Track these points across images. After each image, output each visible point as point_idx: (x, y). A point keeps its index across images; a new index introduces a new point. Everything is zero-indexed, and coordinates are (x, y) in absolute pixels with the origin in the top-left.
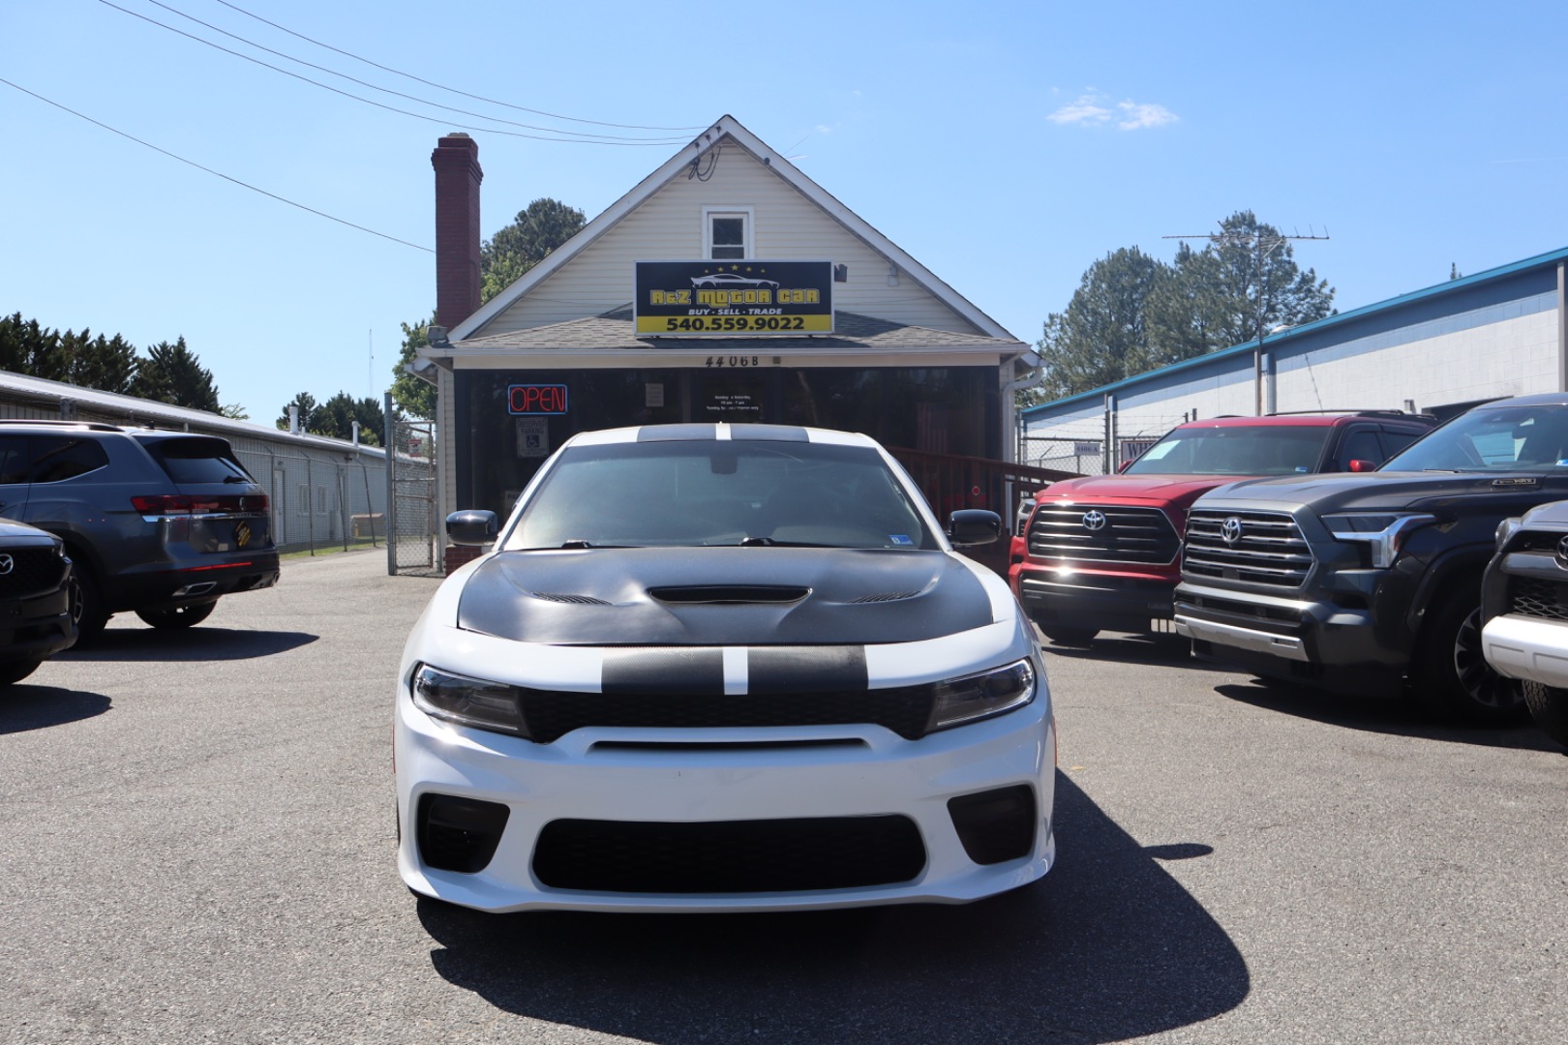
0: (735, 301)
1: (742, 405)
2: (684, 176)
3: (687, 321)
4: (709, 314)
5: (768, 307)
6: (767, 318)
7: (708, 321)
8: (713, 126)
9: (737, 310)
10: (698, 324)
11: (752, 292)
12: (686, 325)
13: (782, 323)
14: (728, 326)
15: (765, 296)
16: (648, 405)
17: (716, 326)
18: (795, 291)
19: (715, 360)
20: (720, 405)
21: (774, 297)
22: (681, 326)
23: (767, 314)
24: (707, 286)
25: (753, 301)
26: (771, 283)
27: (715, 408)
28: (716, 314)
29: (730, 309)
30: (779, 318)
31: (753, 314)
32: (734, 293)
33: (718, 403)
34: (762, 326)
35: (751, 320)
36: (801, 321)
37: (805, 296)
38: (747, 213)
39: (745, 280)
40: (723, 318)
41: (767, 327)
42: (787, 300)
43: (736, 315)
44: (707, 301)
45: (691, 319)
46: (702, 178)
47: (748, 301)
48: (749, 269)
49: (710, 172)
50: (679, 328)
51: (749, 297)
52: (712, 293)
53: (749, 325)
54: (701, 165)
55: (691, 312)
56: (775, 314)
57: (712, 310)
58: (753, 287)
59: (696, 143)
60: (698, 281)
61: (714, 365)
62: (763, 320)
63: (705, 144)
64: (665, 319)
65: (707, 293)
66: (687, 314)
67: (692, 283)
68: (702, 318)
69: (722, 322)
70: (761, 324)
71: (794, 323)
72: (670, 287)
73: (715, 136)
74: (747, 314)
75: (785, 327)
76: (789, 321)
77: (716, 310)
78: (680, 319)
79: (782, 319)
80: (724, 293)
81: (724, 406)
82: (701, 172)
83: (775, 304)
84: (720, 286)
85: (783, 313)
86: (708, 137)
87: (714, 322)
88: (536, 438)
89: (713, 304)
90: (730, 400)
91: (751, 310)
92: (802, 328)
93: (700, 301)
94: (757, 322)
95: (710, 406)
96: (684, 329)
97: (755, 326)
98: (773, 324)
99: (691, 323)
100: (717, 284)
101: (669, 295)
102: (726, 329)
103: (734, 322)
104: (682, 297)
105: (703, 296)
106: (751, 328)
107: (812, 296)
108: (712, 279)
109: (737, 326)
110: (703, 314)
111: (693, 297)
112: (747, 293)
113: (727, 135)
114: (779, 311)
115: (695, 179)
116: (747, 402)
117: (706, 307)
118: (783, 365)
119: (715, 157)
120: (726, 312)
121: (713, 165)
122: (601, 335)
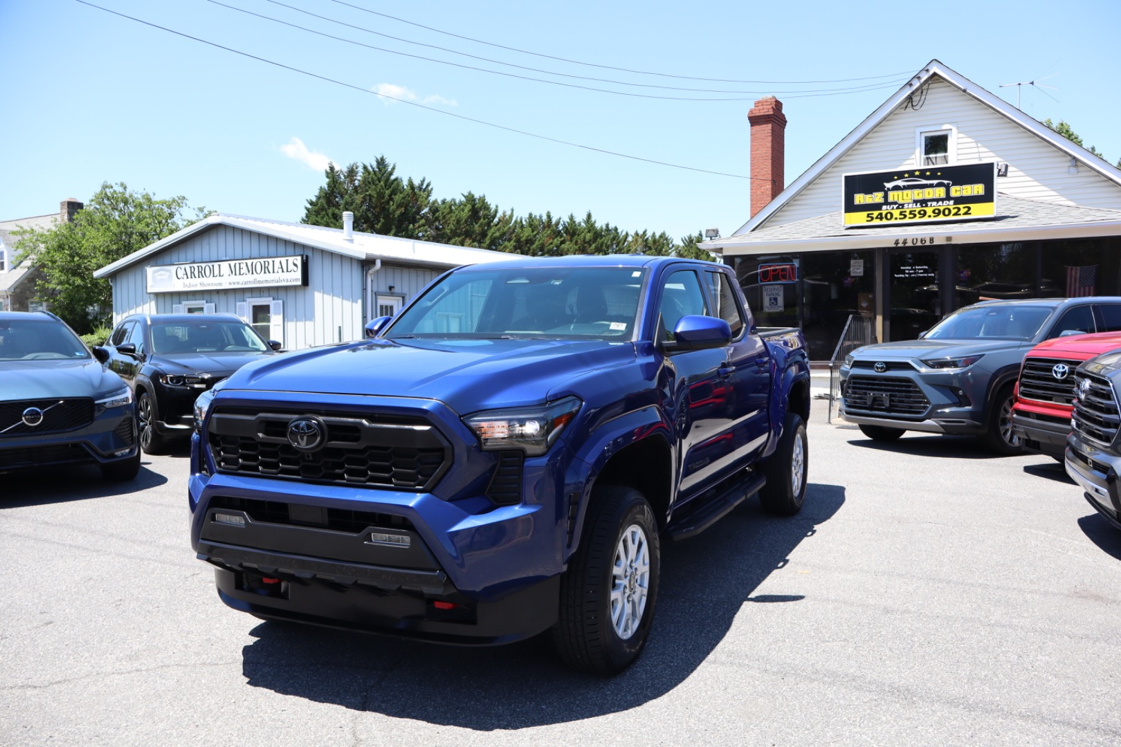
0: (917, 198)
1: (921, 273)
2: (902, 108)
3: (881, 214)
4: (898, 208)
5: (942, 200)
6: (942, 208)
7: (896, 213)
8: (923, 70)
9: (919, 204)
10: (889, 216)
11: (930, 190)
12: (880, 217)
13: (953, 211)
14: (912, 216)
15: (941, 192)
16: (852, 274)
17: (902, 217)
18: (965, 187)
19: (901, 241)
20: (904, 273)
21: (948, 192)
22: (877, 218)
23: (941, 206)
24: (896, 188)
25: (931, 197)
26: (946, 182)
27: (901, 276)
28: (903, 208)
29: (913, 203)
30: (951, 207)
31: (931, 206)
32: (916, 191)
34: (939, 214)
36: (969, 208)
37: (972, 190)
38: (951, 129)
39: (924, 182)
40: (908, 211)
41: (942, 214)
42: (958, 195)
43: (918, 208)
44: (896, 199)
45: (884, 213)
46: (915, 108)
47: (927, 197)
48: (928, 173)
49: (921, 103)
50: (875, 220)
51: (928, 194)
52: (900, 192)
53: (928, 214)
54: (914, 99)
55: (884, 207)
56: (948, 205)
57: (900, 205)
58: (931, 186)
59: (910, 84)
60: (889, 185)
61: (901, 245)
62: (939, 210)
63: (916, 84)
64: (865, 214)
65: (896, 193)
67: (885, 187)
68: (892, 211)
69: (907, 214)
70: (937, 212)
71: (963, 211)
72: (868, 191)
73: (925, 77)
74: (927, 206)
75: (956, 214)
76: (959, 209)
77: (903, 205)
78: (876, 213)
79: (954, 208)
80: (909, 192)
81: (907, 274)
82: (914, 104)
83: (948, 198)
84: (905, 188)
85: (955, 204)
86: (919, 78)
87: (901, 213)
88: (776, 299)
89: (901, 201)
90: (912, 269)
91: (929, 203)
92: (970, 214)
93: (890, 199)
94: (934, 212)
95: (897, 274)
96: (879, 220)
97: (933, 215)
98: (947, 212)
99: (884, 216)
100: (904, 186)
101: (868, 196)
102: (910, 218)
103: (916, 213)
104: (877, 197)
105: (892, 196)
106: (930, 216)
107: (978, 189)
109: (918, 216)
110: (893, 209)
111: (886, 197)
112: (927, 190)
113: (935, 74)
114: (952, 202)
115: (910, 109)
116: (925, 271)
117: (895, 203)
118: (954, 242)
119: (925, 92)
120: (910, 206)
121: (923, 98)
122: (823, 227)
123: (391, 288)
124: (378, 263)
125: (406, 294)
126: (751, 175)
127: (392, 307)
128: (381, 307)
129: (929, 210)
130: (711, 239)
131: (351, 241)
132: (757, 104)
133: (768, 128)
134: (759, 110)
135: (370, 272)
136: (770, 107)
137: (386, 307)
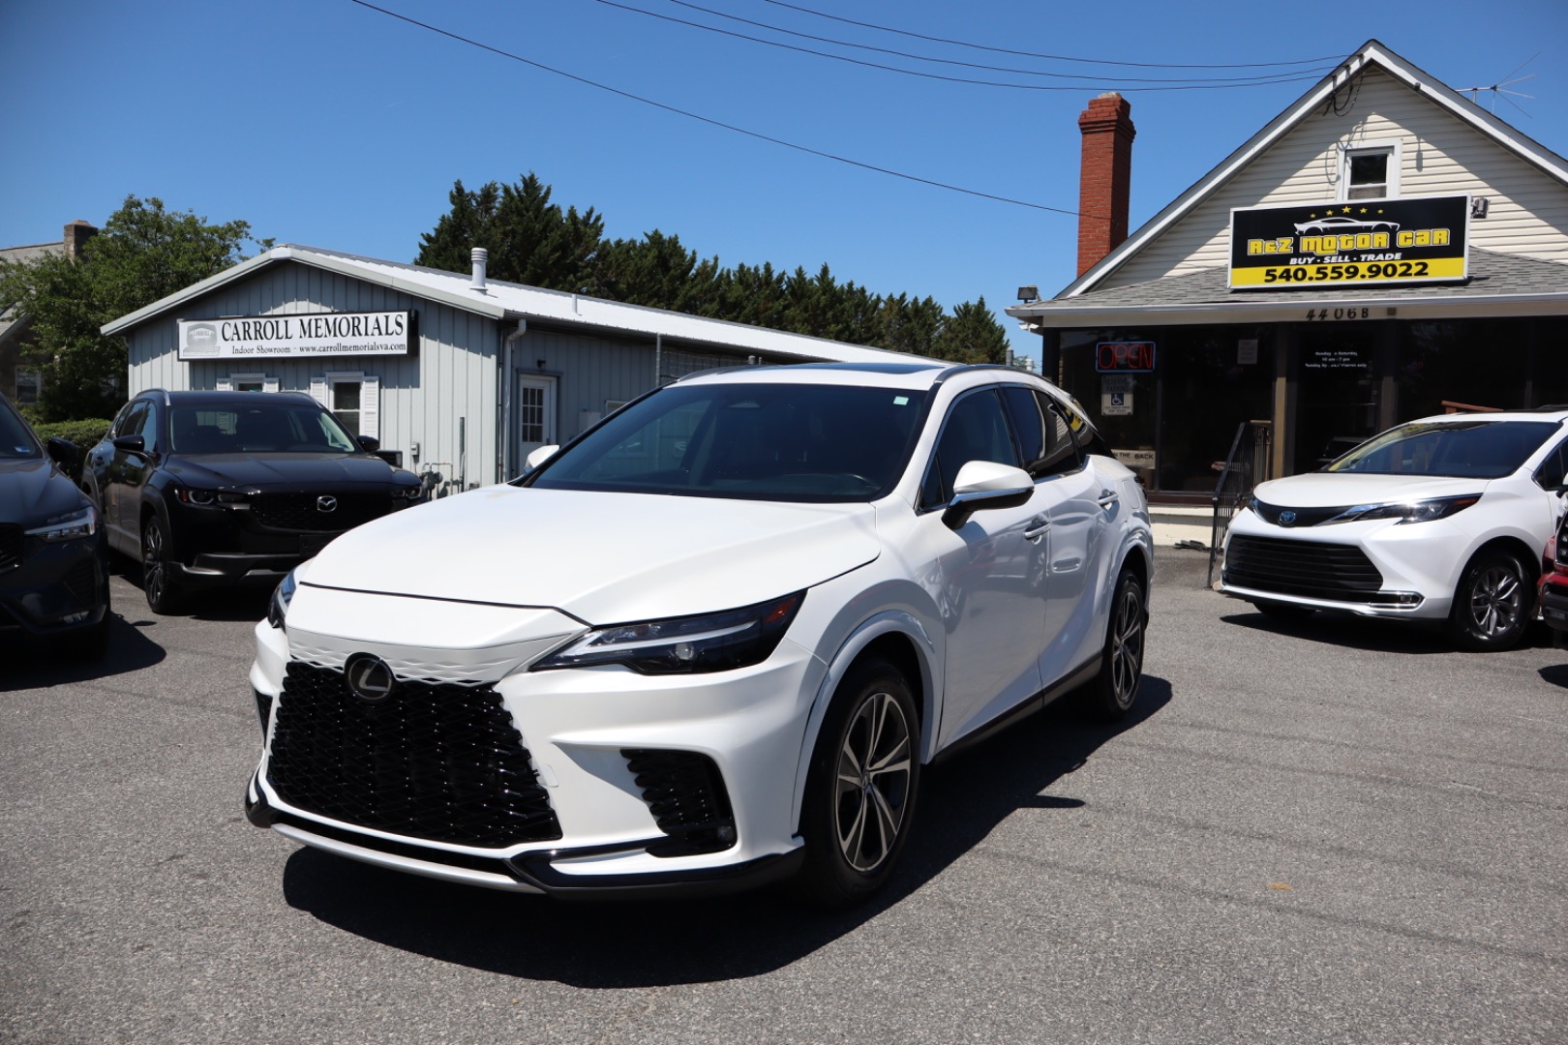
0: (1344, 247)
1: (1346, 362)
2: (1319, 113)
3: (1288, 271)
4: (1314, 262)
5: (1384, 252)
6: (1382, 265)
7: (1311, 270)
8: (1354, 55)
9: (1347, 257)
10: (1300, 274)
11: (1366, 236)
12: (1286, 276)
13: (1401, 270)
14: (1336, 275)
15: (1382, 240)
16: (1240, 361)
17: (1321, 276)
18: (1419, 233)
20: (1321, 362)
21: (1393, 239)
22: (1281, 277)
23: (1382, 261)
24: (1313, 232)
25: (1366, 246)
26: (1390, 224)
27: (1315, 365)
28: (1321, 263)
29: (1338, 256)
30: (1397, 264)
31: (1366, 261)
32: (1344, 238)
33: (1319, 360)
34: (1377, 273)
36: (1425, 266)
37: (1431, 237)
38: (1392, 147)
39: (1357, 223)
40: (1330, 267)
41: (1382, 274)
42: (1409, 244)
43: (1346, 263)
44: (1312, 248)
45: (1293, 269)
46: (1338, 113)
47: (1360, 246)
48: (1363, 211)
49: (1349, 105)
50: (1278, 280)
51: (1362, 241)
52: (1318, 239)
53: (1360, 273)
54: (1336, 100)
55: (1293, 261)
56: (1393, 260)
57: (1317, 258)
58: (1368, 230)
59: (1331, 77)
60: (1301, 227)
61: (1316, 319)
62: (1378, 267)
63: (1342, 77)
64: (1264, 270)
65: (1312, 239)
66: (1288, 264)
67: (1296, 230)
68: (1305, 267)
69: (1329, 271)
70: (1375, 271)
71: (1415, 269)
72: (1270, 235)
73: (1355, 66)
74: (1359, 260)
75: (1403, 274)
76: (1409, 267)
77: (1322, 258)
78: (1280, 270)
79: (1401, 265)
80: (1332, 238)
81: (1325, 363)
82: (1338, 107)
83: (1393, 248)
84: (1327, 232)
85: (1402, 258)
86: (1347, 67)
87: (1319, 271)
88: (1121, 396)
89: (1319, 252)
90: (1333, 356)
91: (1363, 257)
92: (1426, 274)
93: (1303, 248)
94: (1370, 269)
95: (1309, 363)
96: (1284, 280)
97: (1368, 274)
98: (1390, 271)
99: (1292, 274)
100: (1325, 229)
101: (1268, 244)
102: (1332, 278)
103: (1343, 271)
104: (1284, 245)
106: (1363, 276)
107: (1441, 236)
108: (1319, 224)
109: (1345, 275)
110: (1307, 263)
111: (1296, 245)
112: (1360, 237)
113: (1372, 62)
114: (1398, 256)
115: (1331, 115)
116: (1353, 359)
117: (1311, 255)
118: (1398, 317)
119: (1355, 89)
120: (1334, 259)
121: (1352, 97)
122: (1197, 289)
123: (540, 363)
124: (523, 326)
125: (562, 373)
126: (1081, 210)
127: (540, 392)
128: (525, 390)
129: (1363, 268)
130: (1026, 302)
131: (484, 291)
132: (1093, 104)
133: (1109, 139)
134: (1097, 113)
135: (510, 338)
136: (1113, 108)
137: (533, 391)
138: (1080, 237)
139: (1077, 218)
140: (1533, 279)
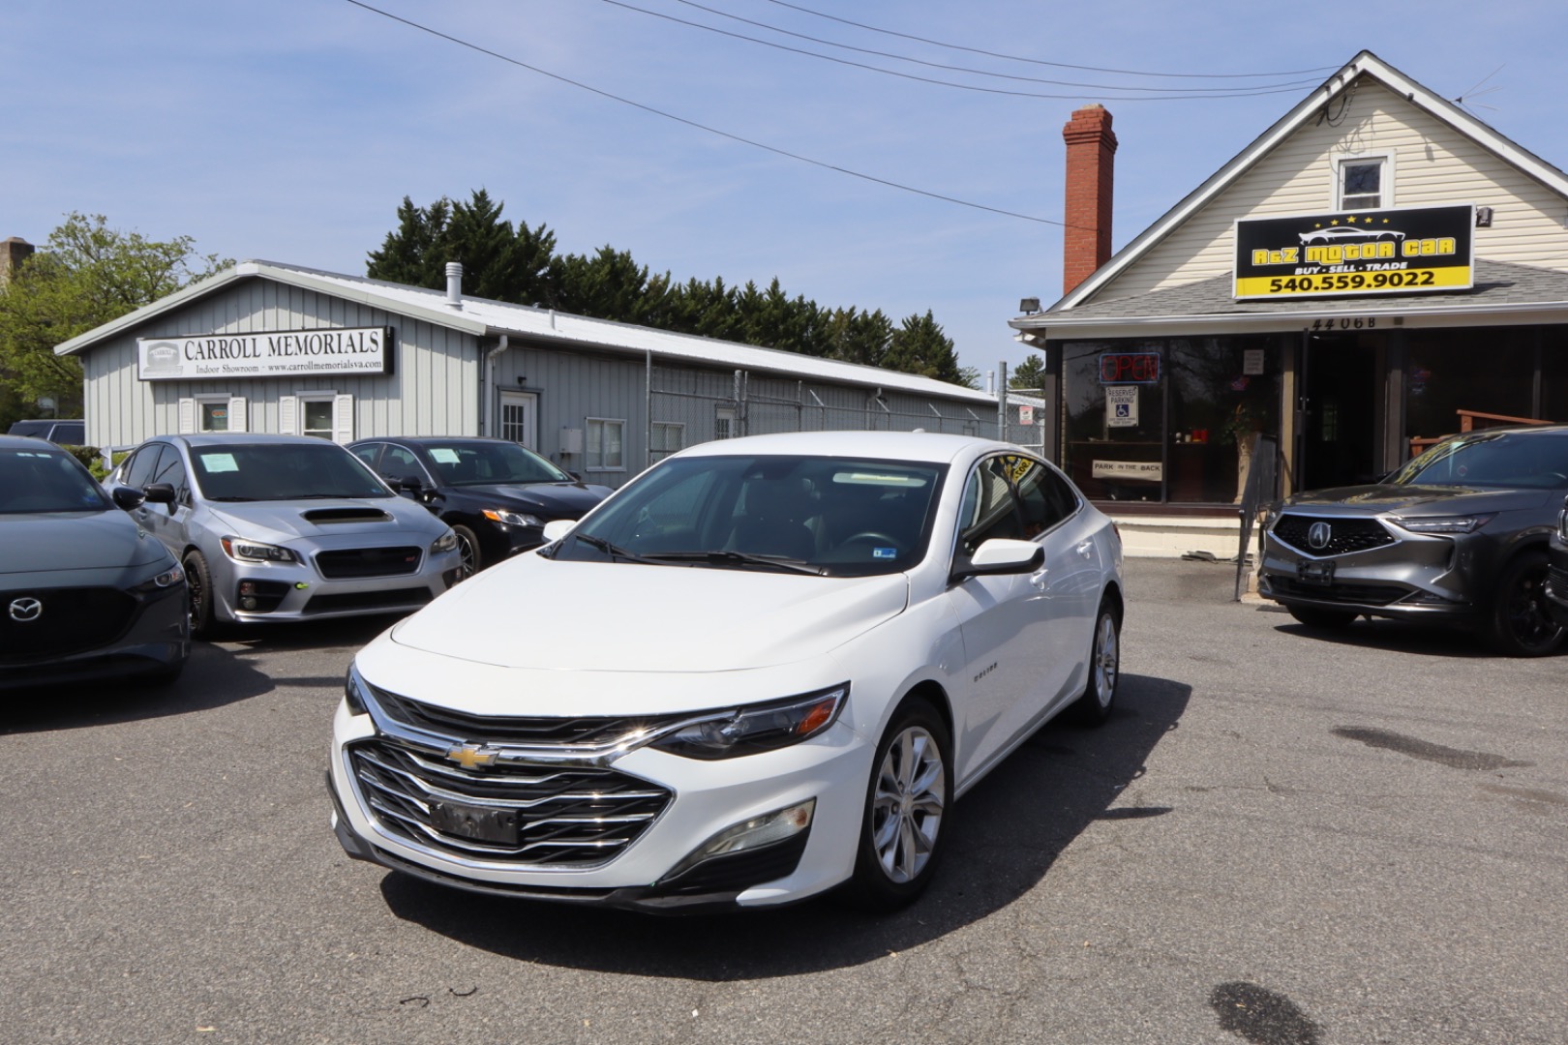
0: (1350, 257)
2: (1311, 123)
3: (1293, 280)
4: (1320, 272)
5: (1390, 261)
6: (1388, 274)
7: (1317, 280)
8: (1346, 65)
9: (1352, 267)
10: (1306, 284)
11: (1372, 246)
12: (1292, 285)
13: (1406, 279)
14: (1342, 285)
15: (1387, 249)
16: (1246, 372)
17: (1326, 285)
18: (1425, 241)
19: (1323, 324)
21: (1398, 249)
22: (1287, 286)
23: (1388, 270)
24: (1318, 242)
25: (1372, 256)
26: (1395, 234)
28: (1327, 272)
29: (1345, 264)
30: (1403, 273)
31: (1371, 270)
32: (1349, 247)
34: (1383, 282)
35: (1369, 277)
36: (1431, 275)
37: (1437, 246)
38: (1386, 157)
39: (1362, 233)
40: (1336, 277)
41: (1388, 283)
42: (1414, 253)
43: (1351, 272)
44: (1317, 259)
45: (1298, 279)
46: (1333, 123)
47: (1366, 256)
48: (1368, 220)
49: (1343, 116)
50: (1283, 290)
51: (1367, 251)
52: (1324, 248)
53: (1366, 283)
54: (1331, 109)
55: (1299, 271)
56: (1399, 269)
57: (1323, 267)
58: (1373, 239)
59: (1326, 86)
60: (1306, 237)
61: (1323, 328)
62: (1384, 276)
63: (1336, 87)
64: (1269, 279)
65: (1317, 249)
66: (1293, 273)
67: (1300, 239)
68: (1310, 277)
69: (1334, 281)
70: (1381, 280)
71: (1421, 278)
72: (1274, 246)
73: (1349, 75)
74: (1365, 270)
75: (1410, 283)
76: (1415, 276)
77: (1327, 268)
78: (1285, 280)
79: (1408, 274)
80: (1338, 248)
82: (1331, 117)
83: (1399, 257)
84: (1332, 241)
85: (1408, 267)
86: (1340, 77)
87: (1324, 280)
88: (1126, 408)
89: (1324, 262)
91: (1369, 266)
93: (1309, 258)
94: (1376, 279)
96: (1290, 290)
97: (1374, 283)
98: (1396, 280)
99: (1297, 283)
100: (1330, 239)
101: (1274, 253)
102: (1338, 288)
103: (1349, 280)
104: (1289, 255)
105: (1312, 254)
106: (1369, 286)
107: (1446, 246)
108: (1325, 234)
109: (1351, 284)
110: (1312, 273)
111: (1301, 255)
112: (1366, 246)
113: (1365, 73)
114: (1404, 265)
115: (1324, 125)
117: (1316, 265)
118: (1406, 326)
119: (1348, 100)
120: (1339, 269)
121: (1346, 107)
122: (1199, 300)
123: (521, 380)
124: (504, 342)
125: (543, 390)
126: (1066, 222)
127: (521, 409)
128: (506, 408)
130: (1028, 314)
131: (459, 307)
132: (1076, 115)
133: (1092, 150)
134: (1081, 125)
135: (491, 354)
136: (1097, 120)
137: (513, 408)
138: (1066, 248)
139: (1062, 229)
140: (1537, 288)
